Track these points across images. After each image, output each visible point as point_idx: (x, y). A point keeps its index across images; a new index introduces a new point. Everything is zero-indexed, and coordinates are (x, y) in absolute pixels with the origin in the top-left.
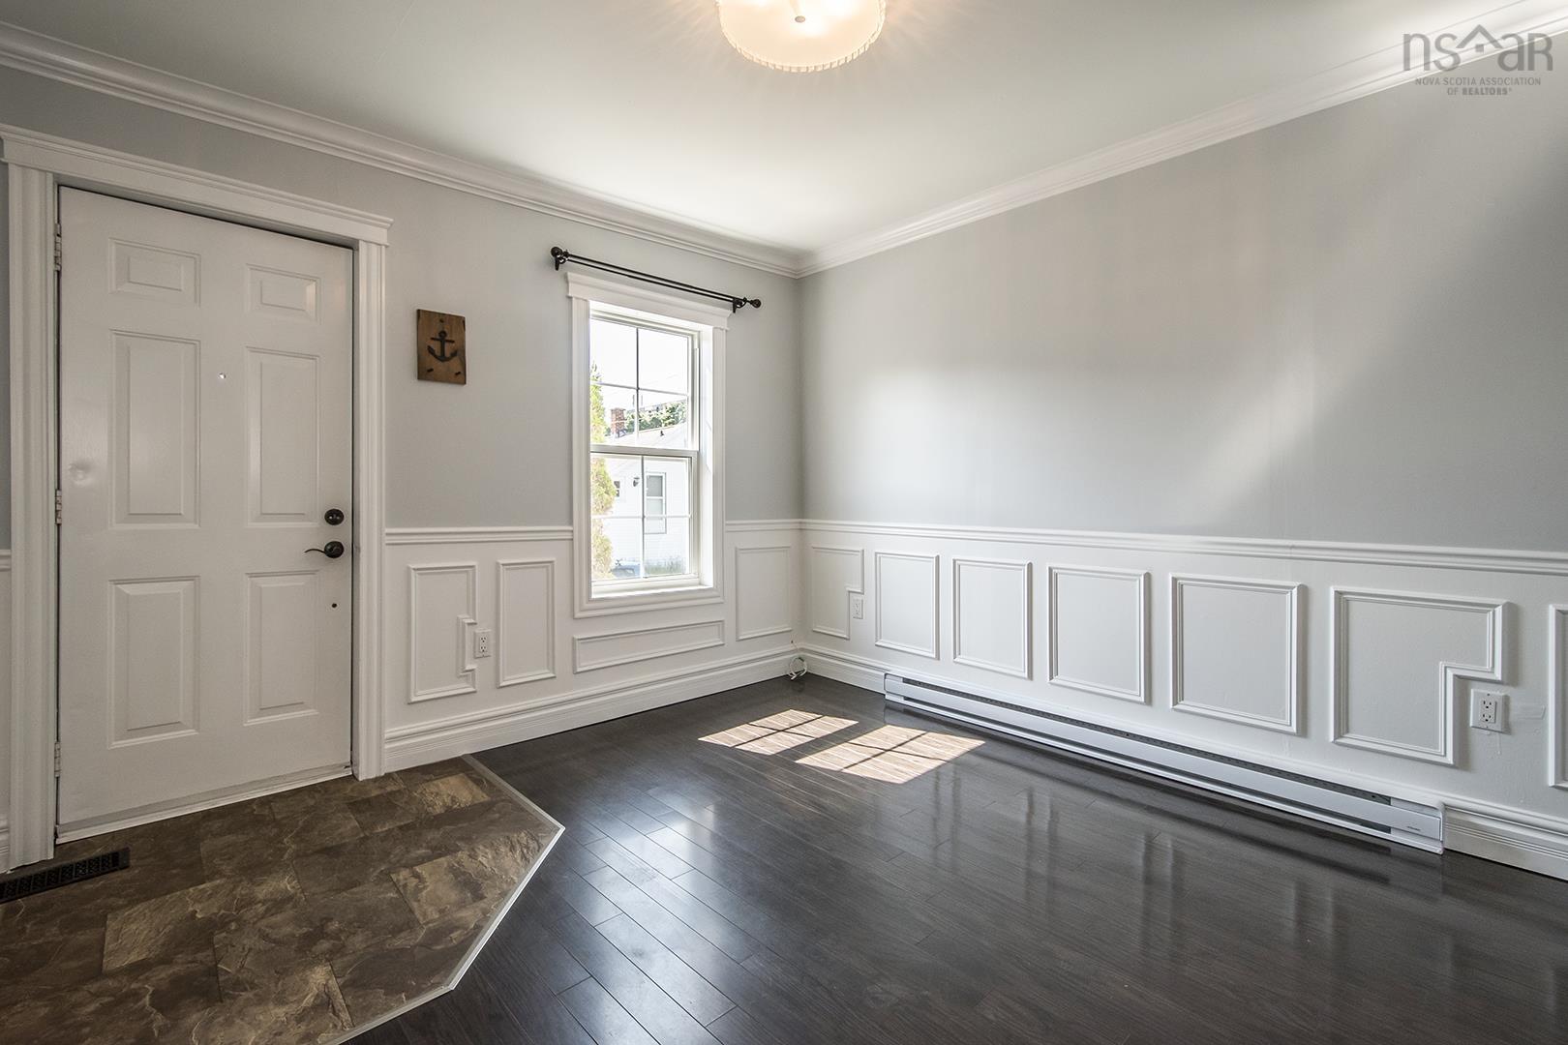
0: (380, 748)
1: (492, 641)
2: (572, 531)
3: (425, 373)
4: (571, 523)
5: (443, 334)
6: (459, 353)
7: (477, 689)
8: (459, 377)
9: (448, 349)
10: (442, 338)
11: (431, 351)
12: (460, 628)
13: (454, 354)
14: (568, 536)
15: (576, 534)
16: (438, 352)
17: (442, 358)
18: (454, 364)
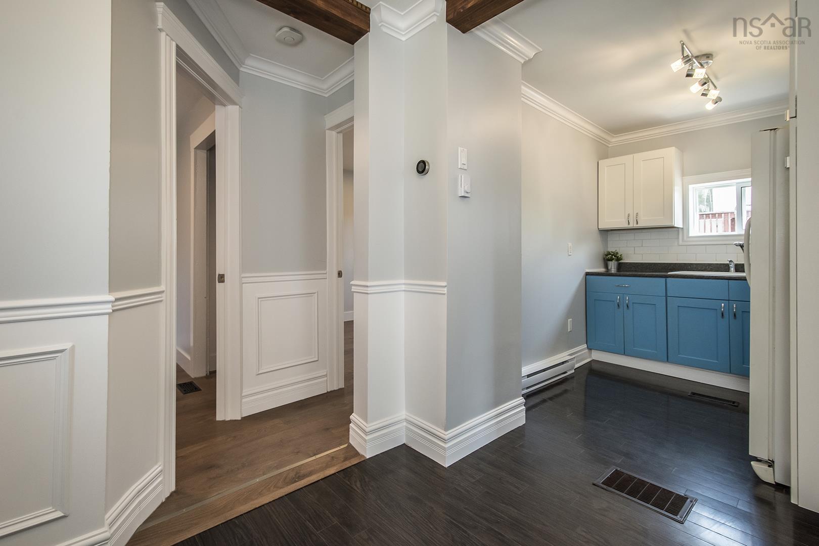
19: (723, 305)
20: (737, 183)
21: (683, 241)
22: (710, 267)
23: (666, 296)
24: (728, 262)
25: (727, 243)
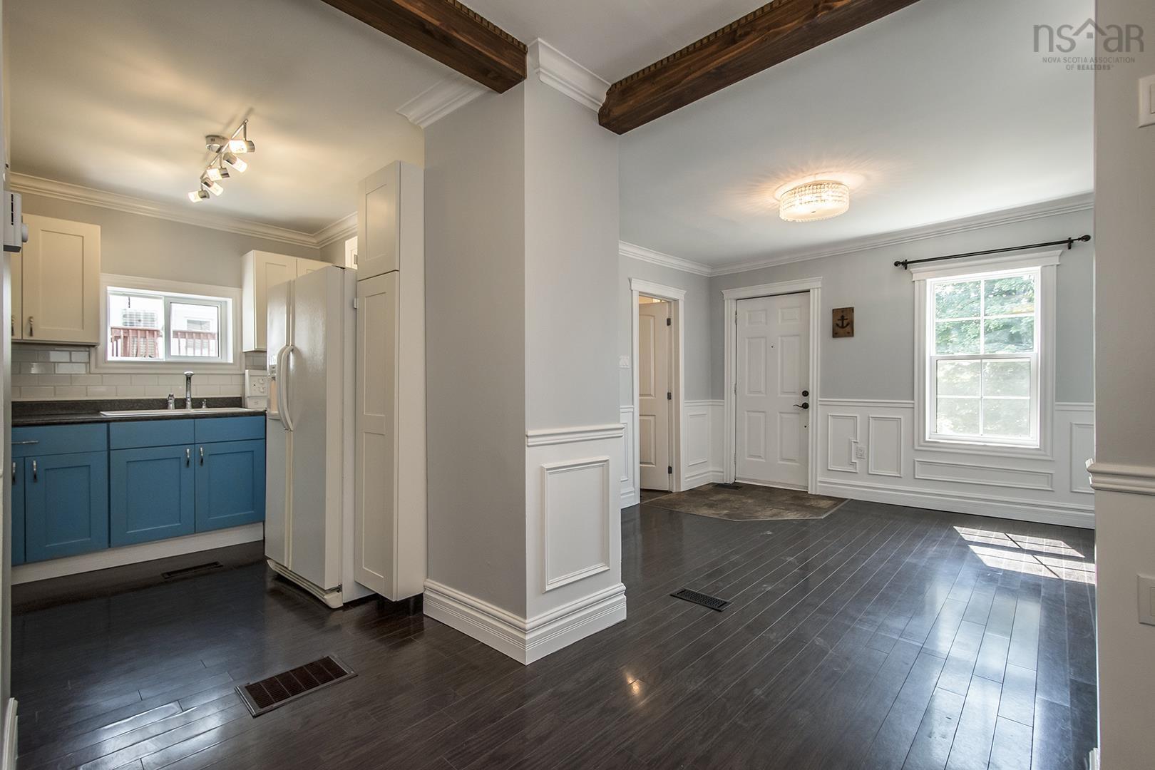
0: (816, 484)
1: (866, 452)
2: (913, 404)
3: (835, 335)
4: (913, 399)
5: (843, 317)
6: (851, 324)
7: (858, 471)
8: (851, 334)
9: (845, 322)
10: (843, 319)
11: (837, 325)
12: (850, 443)
13: (847, 325)
14: (911, 406)
15: (916, 405)
16: (840, 325)
17: (843, 327)
18: (848, 329)
19: (188, 450)
20: (166, 297)
21: (96, 367)
22: (139, 404)
23: (109, 449)
24: (167, 397)
25: (158, 372)
